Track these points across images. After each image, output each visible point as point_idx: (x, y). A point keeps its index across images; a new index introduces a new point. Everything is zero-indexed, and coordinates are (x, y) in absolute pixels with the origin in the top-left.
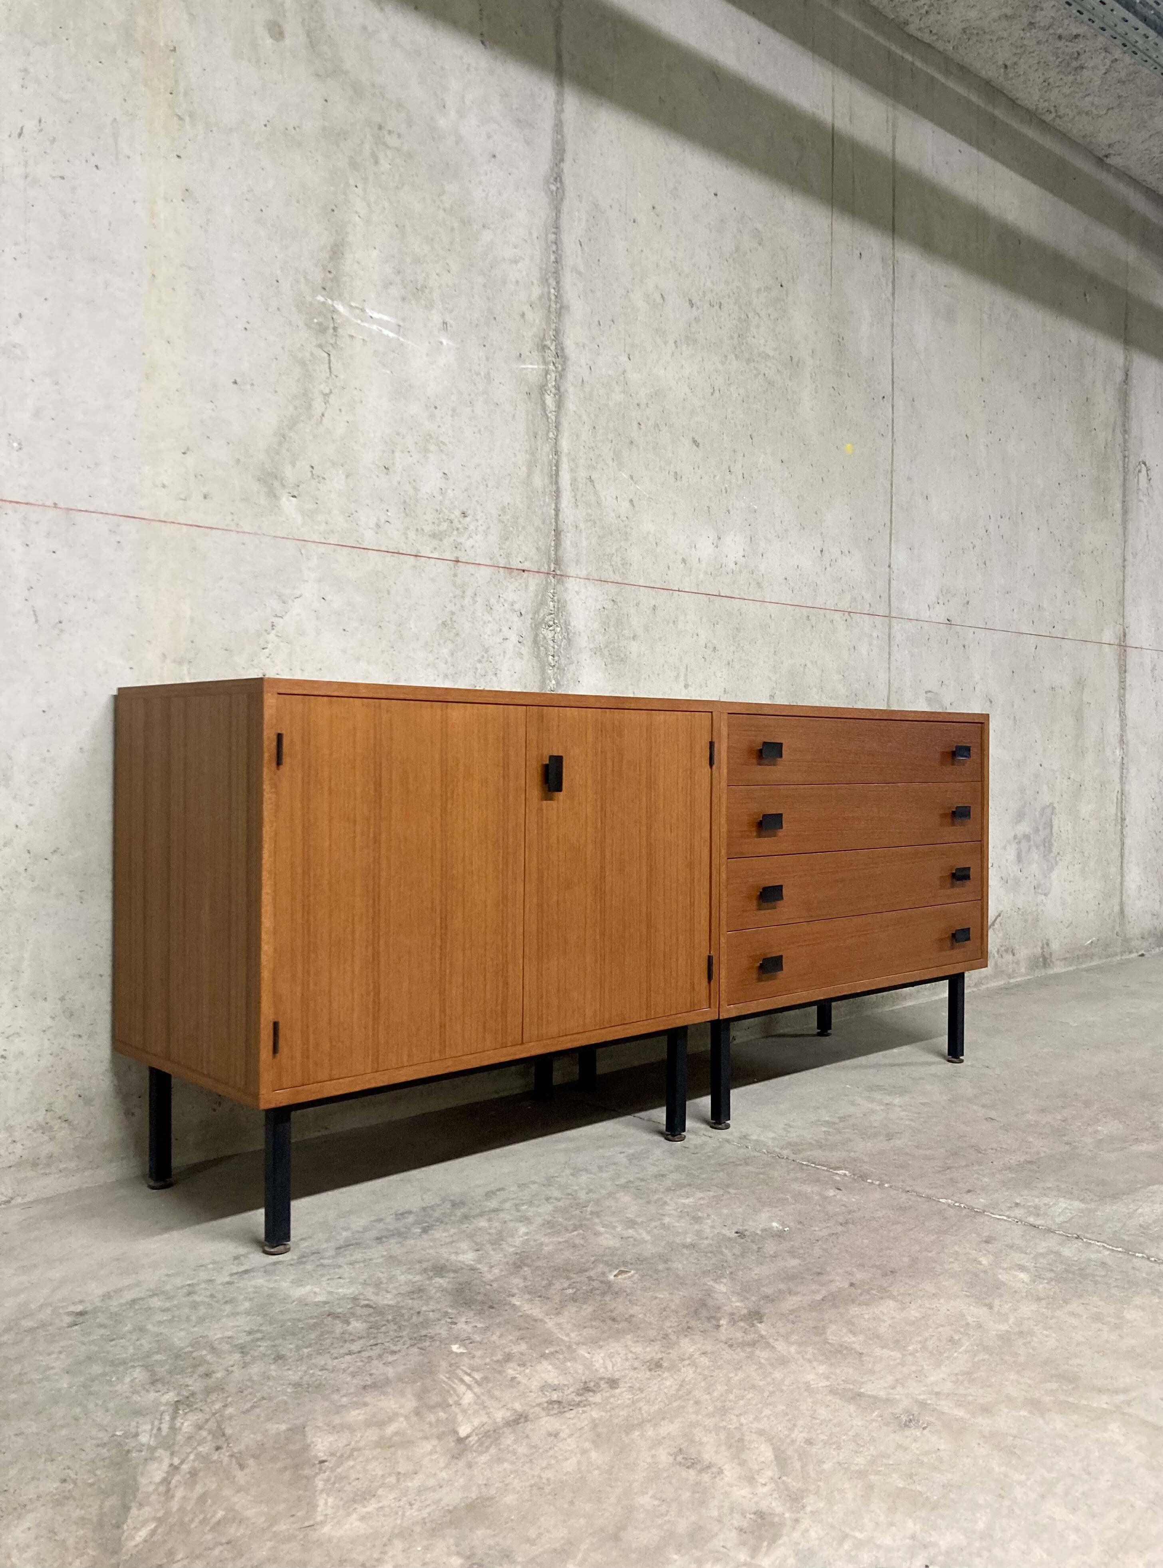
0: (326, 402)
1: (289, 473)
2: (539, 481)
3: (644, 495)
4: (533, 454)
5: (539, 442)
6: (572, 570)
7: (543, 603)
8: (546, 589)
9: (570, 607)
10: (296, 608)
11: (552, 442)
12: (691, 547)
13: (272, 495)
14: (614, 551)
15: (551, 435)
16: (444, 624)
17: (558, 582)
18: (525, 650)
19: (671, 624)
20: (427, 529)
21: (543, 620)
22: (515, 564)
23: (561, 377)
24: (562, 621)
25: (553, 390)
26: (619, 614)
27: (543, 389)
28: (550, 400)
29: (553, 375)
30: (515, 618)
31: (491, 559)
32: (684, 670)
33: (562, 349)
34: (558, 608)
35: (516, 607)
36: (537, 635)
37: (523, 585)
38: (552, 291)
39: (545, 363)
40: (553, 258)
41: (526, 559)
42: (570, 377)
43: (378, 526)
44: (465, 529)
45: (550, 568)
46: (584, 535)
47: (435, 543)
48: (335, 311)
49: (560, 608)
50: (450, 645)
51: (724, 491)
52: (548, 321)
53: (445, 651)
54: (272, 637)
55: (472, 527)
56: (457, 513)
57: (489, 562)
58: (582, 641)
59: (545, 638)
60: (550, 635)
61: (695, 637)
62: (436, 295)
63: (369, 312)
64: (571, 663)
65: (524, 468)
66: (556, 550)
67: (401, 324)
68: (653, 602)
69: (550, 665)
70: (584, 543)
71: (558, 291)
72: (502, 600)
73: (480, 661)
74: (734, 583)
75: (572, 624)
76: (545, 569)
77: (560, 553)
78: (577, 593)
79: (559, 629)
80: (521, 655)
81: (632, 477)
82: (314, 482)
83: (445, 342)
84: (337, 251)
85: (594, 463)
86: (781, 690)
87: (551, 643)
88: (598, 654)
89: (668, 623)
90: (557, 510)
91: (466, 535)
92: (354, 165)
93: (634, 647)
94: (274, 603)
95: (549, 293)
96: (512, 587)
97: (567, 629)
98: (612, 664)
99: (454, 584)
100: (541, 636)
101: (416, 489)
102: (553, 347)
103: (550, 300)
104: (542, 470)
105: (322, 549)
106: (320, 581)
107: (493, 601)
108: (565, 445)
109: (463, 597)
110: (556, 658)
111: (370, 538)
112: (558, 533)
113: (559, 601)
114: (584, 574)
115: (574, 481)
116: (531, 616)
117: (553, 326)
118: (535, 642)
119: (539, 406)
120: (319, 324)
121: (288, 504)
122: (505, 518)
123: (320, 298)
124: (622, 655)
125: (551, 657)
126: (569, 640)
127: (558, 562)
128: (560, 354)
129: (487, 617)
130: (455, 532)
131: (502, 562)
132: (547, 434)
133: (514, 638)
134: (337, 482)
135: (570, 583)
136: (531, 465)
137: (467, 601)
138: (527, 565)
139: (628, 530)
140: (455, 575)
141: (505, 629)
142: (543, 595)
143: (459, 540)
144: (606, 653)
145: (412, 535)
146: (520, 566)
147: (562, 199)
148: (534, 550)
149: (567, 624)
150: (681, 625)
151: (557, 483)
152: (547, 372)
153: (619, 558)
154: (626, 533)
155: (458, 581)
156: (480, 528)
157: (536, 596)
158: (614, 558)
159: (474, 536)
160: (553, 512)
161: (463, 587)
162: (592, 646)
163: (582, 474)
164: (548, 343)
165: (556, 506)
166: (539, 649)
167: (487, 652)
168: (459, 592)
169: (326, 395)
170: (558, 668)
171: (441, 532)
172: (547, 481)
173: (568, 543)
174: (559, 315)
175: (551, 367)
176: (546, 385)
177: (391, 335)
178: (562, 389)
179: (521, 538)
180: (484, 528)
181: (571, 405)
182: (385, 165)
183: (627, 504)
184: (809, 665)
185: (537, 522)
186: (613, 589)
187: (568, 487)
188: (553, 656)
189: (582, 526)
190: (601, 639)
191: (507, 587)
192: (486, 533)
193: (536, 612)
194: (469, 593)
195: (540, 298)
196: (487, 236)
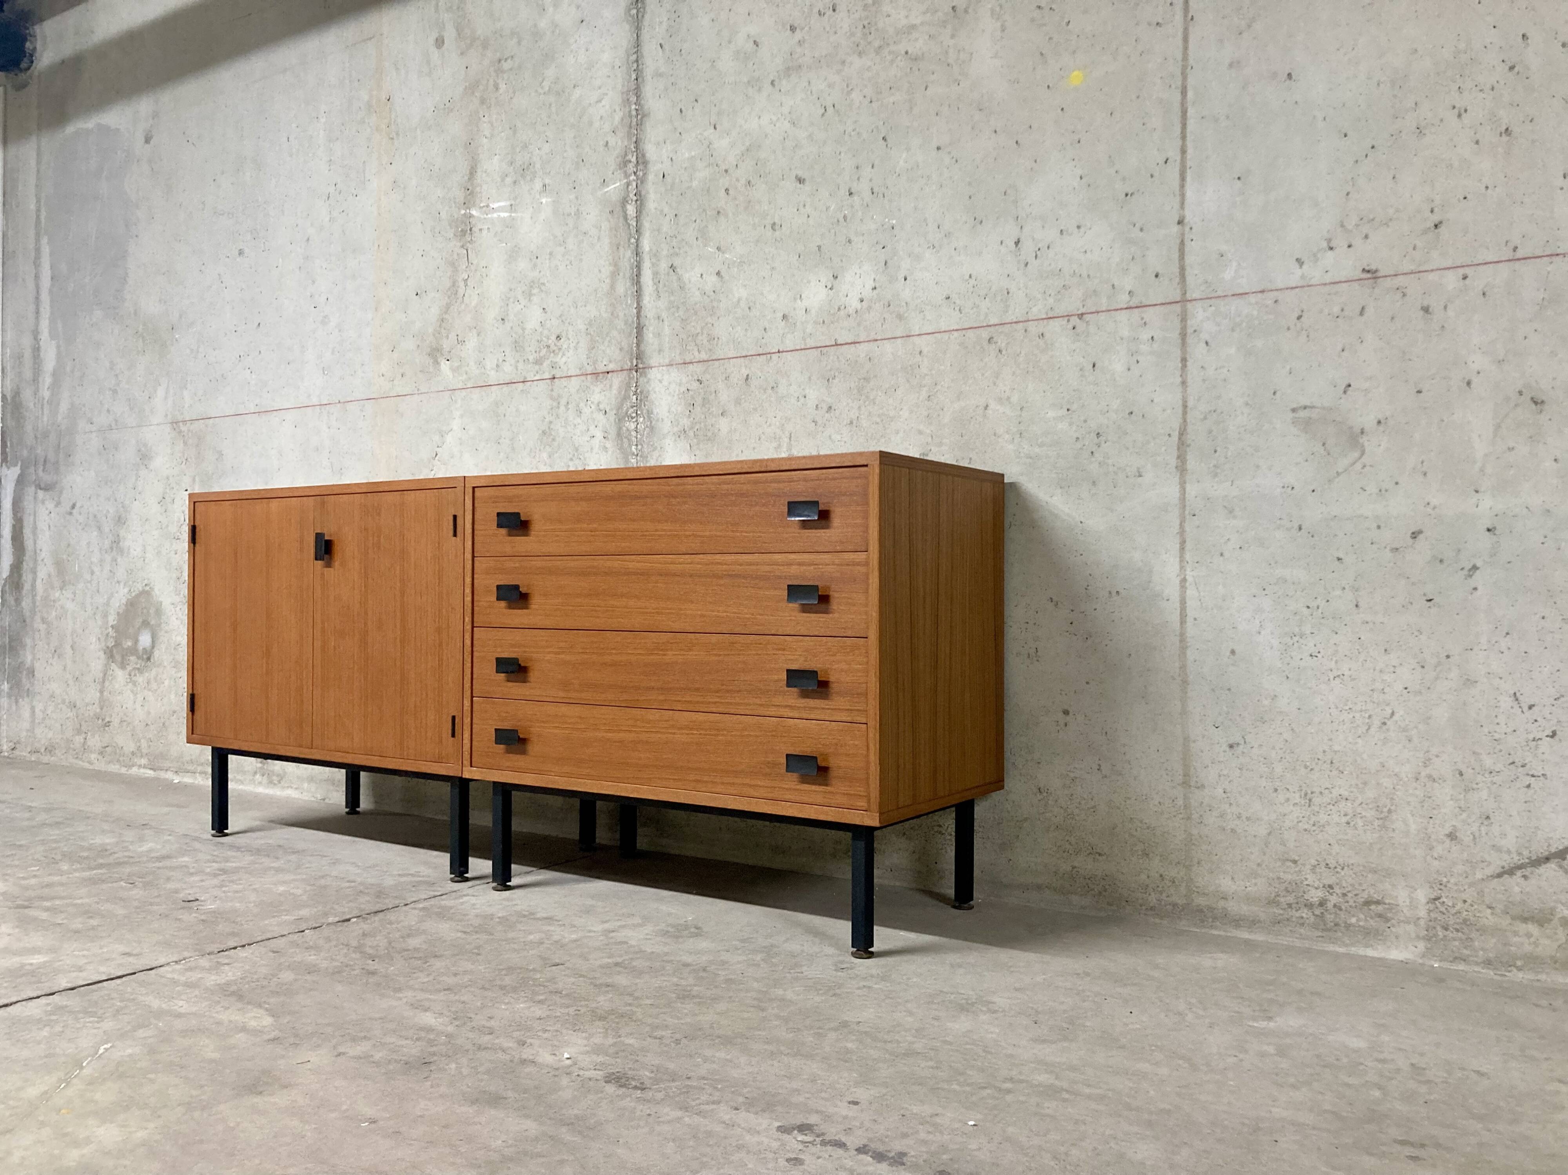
0: (466, 285)
1: (446, 345)
2: (623, 286)
3: (735, 262)
4: (616, 265)
5: (621, 250)
6: (653, 362)
7: (626, 398)
8: (628, 386)
9: (652, 396)
10: (449, 438)
11: (633, 247)
12: (795, 299)
13: (437, 363)
14: (699, 330)
15: (633, 240)
16: (544, 432)
17: (641, 375)
18: (609, 445)
19: (770, 391)
20: (531, 358)
21: (627, 413)
22: (601, 368)
23: (642, 182)
24: (645, 411)
25: (635, 198)
26: (705, 392)
27: (624, 201)
28: (631, 209)
29: (634, 184)
30: (600, 416)
31: (580, 369)
32: (786, 440)
33: (643, 156)
34: (641, 400)
35: (601, 407)
36: (620, 429)
37: (608, 386)
38: (633, 107)
39: (627, 176)
40: (634, 76)
41: (610, 362)
42: (651, 177)
43: (497, 366)
44: (560, 349)
45: (632, 363)
46: (666, 323)
47: (537, 367)
48: (471, 216)
49: (641, 399)
50: (548, 449)
51: (842, 220)
52: (629, 134)
53: (545, 455)
54: (436, 462)
55: (565, 346)
56: (553, 337)
57: (578, 372)
58: (666, 426)
59: (628, 430)
60: (633, 426)
61: (802, 400)
62: (538, 166)
63: (492, 206)
64: (655, 449)
65: (608, 281)
66: (638, 345)
67: (513, 202)
68: (745, 372)
69: (633, 454)
70: (667, 331)
71: (639, 105)
72: (589, 402)
73: (571, 459)
74: (859, 325)
75: (655, 412)
76: (628, 365)
77: (642, 347)
78: (660, 381)
79: (642, 419)
80: (605, 449)
81: (719, 249)
82: (459, 346)
83: (544, 201)
84: (472, 173)
85: (677, 250)
86: (941, 444)
87: (634, 433)
88: (682, 437)
89: (765, 390)
90: (639, 308)
91: (561, 354)
92: (483, 101)
93: (723, 424)
94: (436, 438)
95: (630, 111)
96: (597, 390)
97: (649, 418)
98: (698, 444)
99: (551, 399)
100: (624, 429)
101: (523, 329)
102: (634, 159)
103: (630, 116)
104: (624, 277)
105: (464, 393)
106: (462, 416)
107: (582, 405)
108: (646, 245)
109: (558, 408)
110: (639, 447)
111: (493, 377)
112: (640, 330)
113: (641, 392)
114: (667, 361)
115: (656, 274)
116: (615, 412)
117: (634, 139)
118: (619, 435)
119: (621, 219)
120: (462, 231)
121: (445, 366)
122: (591, 331)
123: (463, 212)
124: (709, 434)
125: (634, 447)
126: (652, 428)
127: (639, 356)
128: (642, 161)
129: (578, 420)
130: (552, 355)
131: (590, 369)
132: (629, 240)
133: (599, 435)
134: (472, 342)
135: (653, 374)
136: (614, 275)
137: (562, 408)
138: (611, 367)
139: (715, 304)
140: (552, 390)
141: (592, 428)
142: (626, 391)
143: (554, 360)
144: (691, 434)
145: (521, 366)
146: (605, 369)
147: (643, 16)
148: (618, 351)
149: (650, 413)
150: (782, 390)
151: (638, 282)
152: (628, 184)
153: (705, 335)
154: (713, 307)
155: (555, 394)
156: (572, 345)
157: (620, 393)
158: (700, 337)
159: (566, 353)
160: (635, 311)
161: (557, 399)
162: (676, 429)
163: (664, 266)
164: (629, 157)
165: (638, 304)
166: (622, 440)
167: (577, 450)
168: (555, 404)
169: (466, 281)
170: (641, 456)
171: (541, 358)
172: (628, 284)
173: (651, 335)
174: (640, 124)
175: (633, 177)
176: (628, 196)
177: (506, 215)
178: (643, 193)
179: (606, 343)
180: (574, 344)
181: (651, 205)
182: (503, 87)
183: (714, 278)
184: (993, 405)
185: (620, 324)
186: (698, 369)
187: (650, 283)
188: (637, 445)
189: (664, 315)
190: (686, 422)
191: (594, 391)
192: (576, 348)
193: (619, 407)
194: (563, 402)
195: (622, 119)
196: (577, 92)
